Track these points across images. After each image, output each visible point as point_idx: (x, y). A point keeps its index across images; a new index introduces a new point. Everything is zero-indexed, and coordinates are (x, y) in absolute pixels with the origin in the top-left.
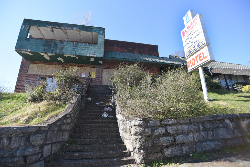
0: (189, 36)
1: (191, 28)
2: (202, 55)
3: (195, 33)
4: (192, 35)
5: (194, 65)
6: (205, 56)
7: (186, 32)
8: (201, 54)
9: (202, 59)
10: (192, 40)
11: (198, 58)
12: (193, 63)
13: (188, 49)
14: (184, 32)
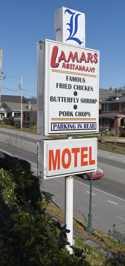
0: (69, 82)
4: (80, 88)
5: (66, 166)
6: (92, 159)
10: (76, 101)
11: (79, 155)
12: (66, 162)
13: (62, 115)
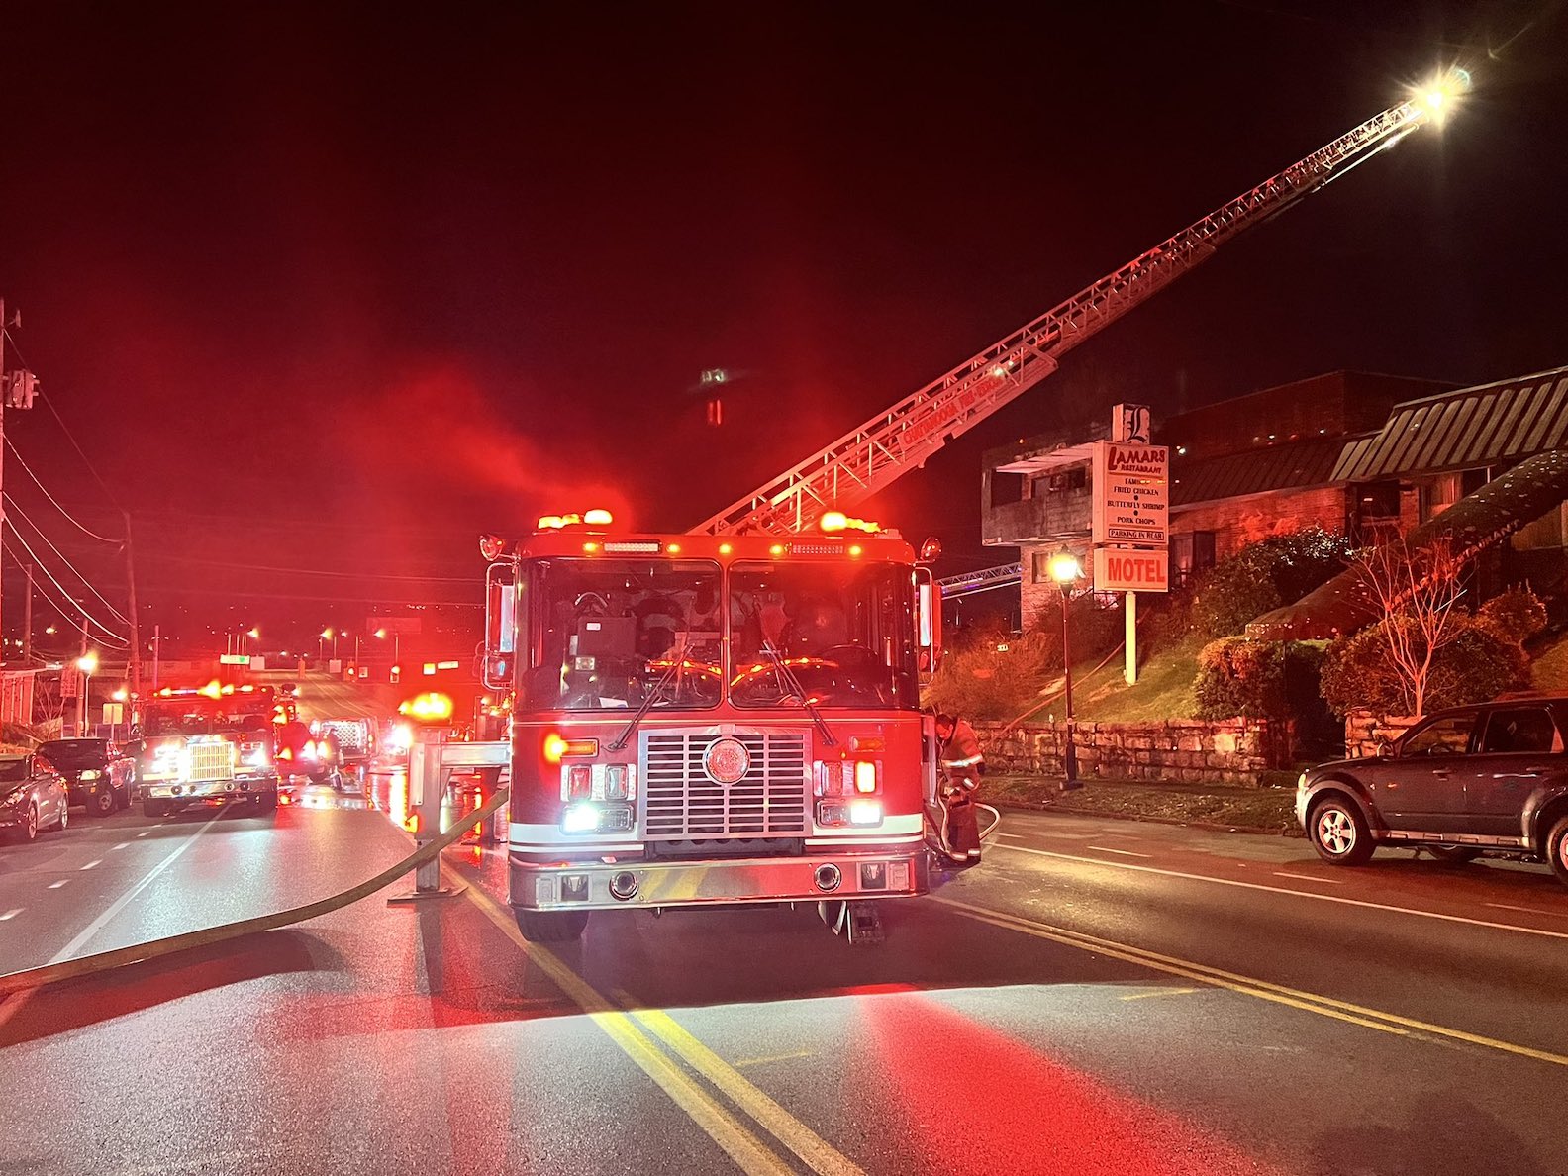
1: (1142, 470)
2: (1155, 566)
3: (1149, 492)
7: (1122, 463)
8: (1152, 562)
9: (1152, 580)
14: (1117, 457)
